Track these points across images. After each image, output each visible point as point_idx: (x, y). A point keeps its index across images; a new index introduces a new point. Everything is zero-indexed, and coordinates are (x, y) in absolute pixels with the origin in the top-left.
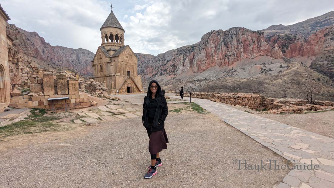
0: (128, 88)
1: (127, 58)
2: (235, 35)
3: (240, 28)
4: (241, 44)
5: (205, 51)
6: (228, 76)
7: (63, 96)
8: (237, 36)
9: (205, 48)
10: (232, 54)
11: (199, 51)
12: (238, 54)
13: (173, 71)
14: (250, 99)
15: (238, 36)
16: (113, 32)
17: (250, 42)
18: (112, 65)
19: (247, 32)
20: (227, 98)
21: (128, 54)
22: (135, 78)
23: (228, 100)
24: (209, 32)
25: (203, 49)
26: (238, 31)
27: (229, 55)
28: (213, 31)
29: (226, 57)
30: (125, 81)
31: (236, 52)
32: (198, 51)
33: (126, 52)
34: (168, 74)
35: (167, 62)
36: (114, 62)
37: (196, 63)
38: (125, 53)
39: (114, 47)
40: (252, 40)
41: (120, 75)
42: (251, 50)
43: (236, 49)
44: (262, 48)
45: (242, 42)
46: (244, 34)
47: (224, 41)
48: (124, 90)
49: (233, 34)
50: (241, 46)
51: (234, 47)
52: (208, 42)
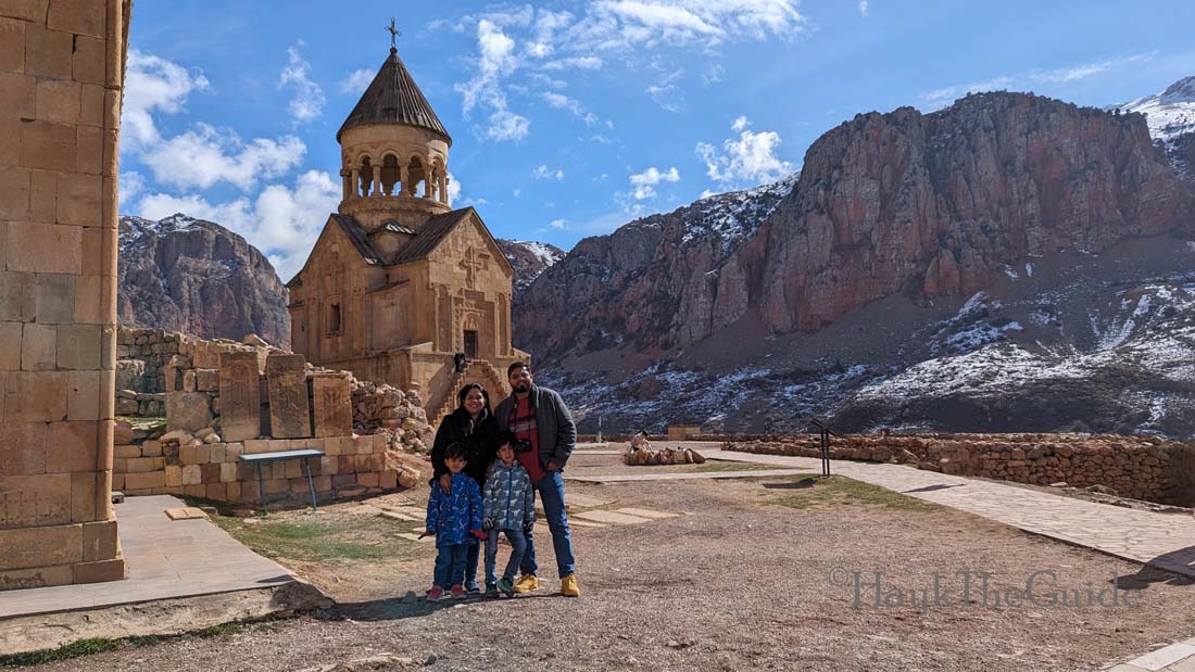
1: (466, 272)
2: (986, 130)
3: (1012, 95)
4: (1024, 180)
5: (830, 216)
7: (295, 443)
8: (998, 135)
9: (827, 205)
10: (977, 229)
11: (797, 219)
12: (1008, 231)
13: (656, 323)
14: (1109, 460)
15: (1003, 138)
16: (397, 145)
17: (1070, 164)
18: (393, 304)
19: (1052, 116)
20: (996, 455)
21: (472, 251)
23: (1001, 467)
24: (845, 123)
25: (817, 206)
26: (1003, 110)
27: (959, 234)
28: (868, 116)
29: (946, 246)
30: (455, 382)
31: (997, 218)
32: (790, 218)
33: (459, 242)
34: (632, 343)
35: (627, 280)
36: (403, 291)
37: (780, 281)
38: (454, 243)
40: (1086, 156)
41: (429, 352)
43: (995, 206)
44: (1145, 197)
45: (1026, 169)
46: (1037, 127)
47: (929, 163)
49: (976, 126)
50: (1027, 189)
51: (988, 195)
52: (841, 173)
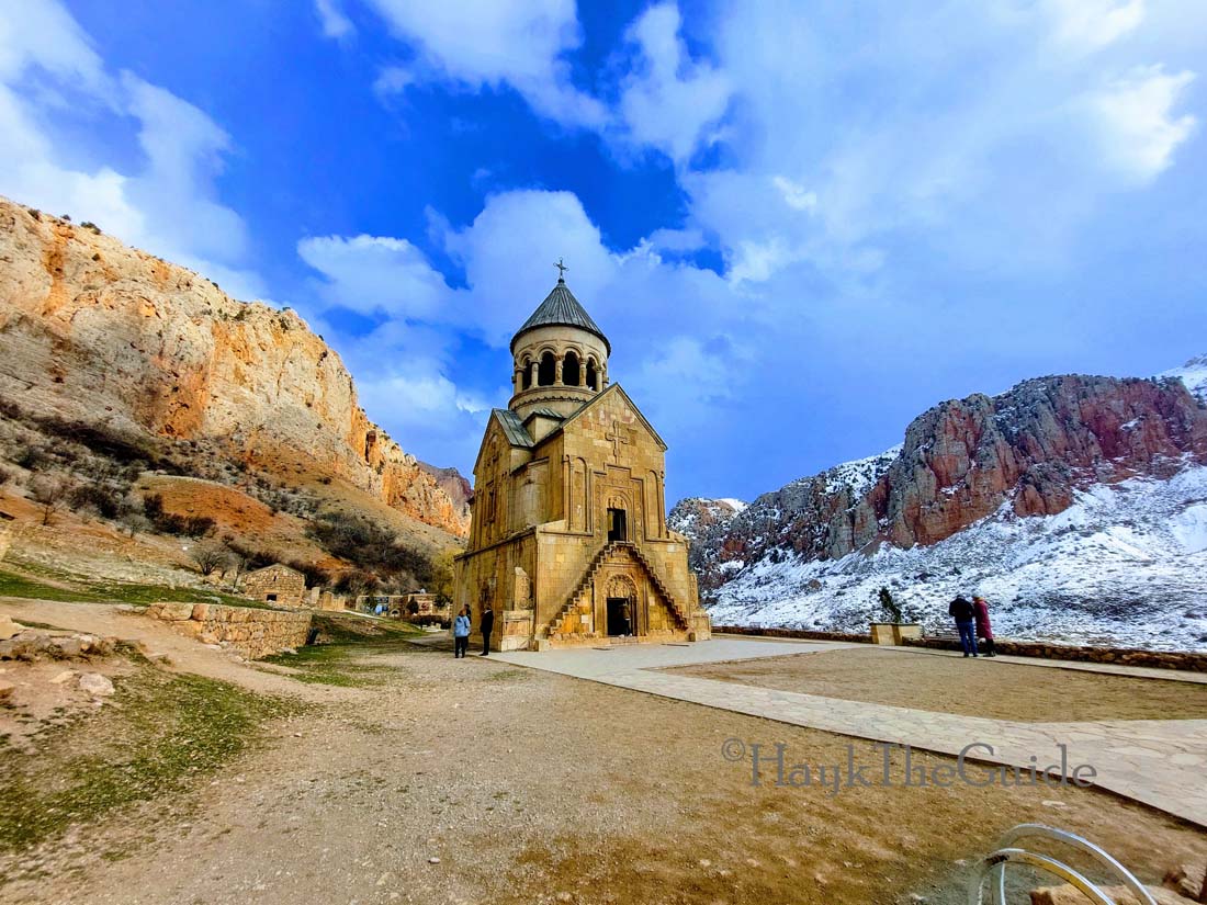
0: (615, 606)
1: (609, 445)
2: (1043, 402)
3: (1059, 377)
4: (1084, 432)
5: (931, 468)
6: (1060, 556)
8: (1054, 404)
9: (927, 461)
10: (1052, 469)
11: (906, 472)
15: (1058, 405)
16: (553, 343)
17: (1122, 418)
18: (530, 482)
19: (1097, 387)
21: (615, 424)
22: (656, 547)
24: (932, 409)
25: (920, 462)
26: (1054, 388)
27: (1036, 474)
28: (949, 403)
29: (1027, 482)
30: (593, 567)
32: (901, 472)
33: (602, 416)
34: (799, 557)
35: (792, 517)
36: (543, 468)
37: (900, 512)
38: (596, 416)
39: (558, 403)
40: (1134, 411)
41: (562, 531)
42: (1143, 446)
43: (1063, 452)
45: (1083, 424)
46: (1085, 396)
47: (1001, 428)
48: (586, 619)
49: (1034, 400)
50: (1087, 439)
51: (1054, 445)
52: (935, 440)
